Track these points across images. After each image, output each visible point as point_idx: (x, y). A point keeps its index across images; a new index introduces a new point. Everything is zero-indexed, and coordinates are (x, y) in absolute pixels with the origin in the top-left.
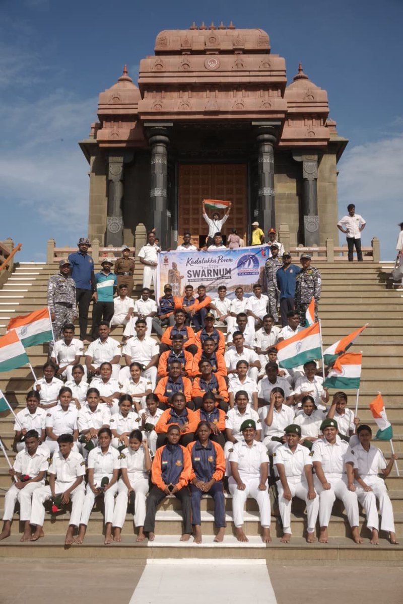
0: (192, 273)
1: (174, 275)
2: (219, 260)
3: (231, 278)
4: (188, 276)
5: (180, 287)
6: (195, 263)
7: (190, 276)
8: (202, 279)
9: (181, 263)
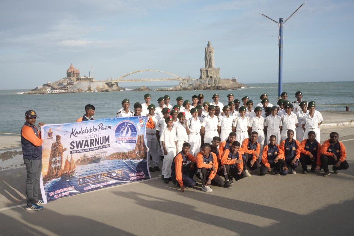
0: (75, 145)
1: (57, 148)
2: (99, 128)
3: (109, 146)
4: (71, 148)
5: (61, 161)
6: (79, 134)
7: (72, 147)
8: (85, 150)
9: (65, 135)
